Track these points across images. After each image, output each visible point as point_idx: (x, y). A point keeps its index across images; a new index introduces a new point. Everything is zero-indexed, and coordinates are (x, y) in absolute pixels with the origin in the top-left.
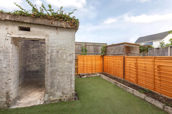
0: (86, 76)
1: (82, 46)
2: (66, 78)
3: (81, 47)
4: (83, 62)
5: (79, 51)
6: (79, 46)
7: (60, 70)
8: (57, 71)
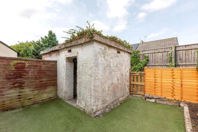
0: (153, 100)
1: (170, 52)
2: (87, 90)
3: (167, 55)
4: (154, 79)
5: (164, 62)
6: (164, 53)
7: (84, 82)
8: (82, 83)
